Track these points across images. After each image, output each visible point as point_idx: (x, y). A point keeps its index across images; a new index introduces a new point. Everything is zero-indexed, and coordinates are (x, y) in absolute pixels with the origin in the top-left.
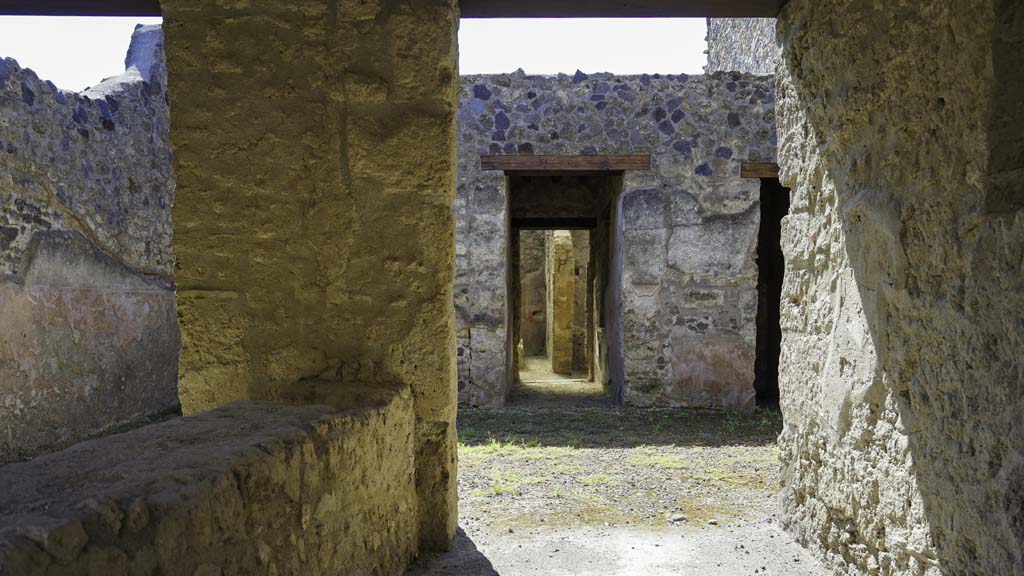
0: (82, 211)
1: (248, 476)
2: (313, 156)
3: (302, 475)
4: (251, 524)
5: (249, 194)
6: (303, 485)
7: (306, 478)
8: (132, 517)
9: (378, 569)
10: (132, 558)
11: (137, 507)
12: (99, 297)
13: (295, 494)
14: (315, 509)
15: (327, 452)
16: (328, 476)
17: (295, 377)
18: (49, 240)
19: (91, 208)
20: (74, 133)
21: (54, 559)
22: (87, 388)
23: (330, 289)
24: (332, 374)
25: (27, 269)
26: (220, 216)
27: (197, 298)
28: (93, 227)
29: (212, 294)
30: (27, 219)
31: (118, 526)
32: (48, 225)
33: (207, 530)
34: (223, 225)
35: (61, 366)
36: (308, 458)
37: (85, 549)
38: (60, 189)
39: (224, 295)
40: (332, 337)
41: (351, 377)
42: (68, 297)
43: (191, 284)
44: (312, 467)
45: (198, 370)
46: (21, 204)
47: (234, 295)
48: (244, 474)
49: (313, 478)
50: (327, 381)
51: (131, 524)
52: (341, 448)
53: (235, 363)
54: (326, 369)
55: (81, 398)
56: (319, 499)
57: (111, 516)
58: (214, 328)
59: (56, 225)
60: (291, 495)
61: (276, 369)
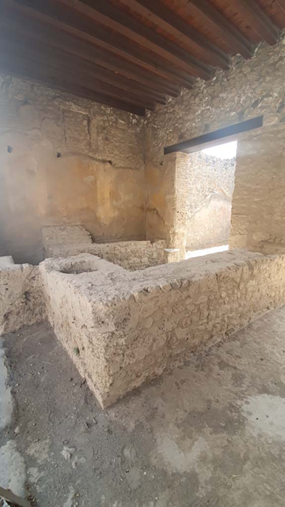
0: (223, 188)
1: (221, 275)
2: (275, 175)
3: (241, 275)
4: (220, 287)
5: (254, 188)
6: (241, 278)
7: (243, 276)
8: (183, 284)
9: (273, 302)
10: (182, 293)
11: (185, 282)
12: (225, 209)
13: (238, 280)
14: (246, 284)
15: (253, 269)
16: (252, 276)
17: (260, 240)
18: (214, 197)
19: (225, 187)
20: (224, 169)
21: (163, 292)
22: (219, 231)
23: (275, 215)
24: (272, 241)
25: (209, 204)
26: (245, 195)
27: (236, 217)
28: (225, 191)
29: (240, 216)
30: (210, 192)
31: (179, 286)
32: (214, 193)
33: (204, 288)
34: (245, 197)
35: (213, 226)
36: (245, 271)
37: (171, 290)
38: (218, 184)
39: (243, 216)
40: (273, 229)
41: (278, 242)
42: (217, 210)
43: (235, 213)
44: (246, 273)
45: (234, 235)
46: (209, 189)
47: (246, 216)
48: (219, 275)
49: (246, 276)
50: (269, 243)
51: (183, 285)
52: (259, 268)
53: (244, 234)
54: (270, 239)
55: (217, 233)
56: (248, 282)
57: (178, 284)
58: (239, 225)
59: (216, 193)
60: (236, 280)
61: (255, 237)
